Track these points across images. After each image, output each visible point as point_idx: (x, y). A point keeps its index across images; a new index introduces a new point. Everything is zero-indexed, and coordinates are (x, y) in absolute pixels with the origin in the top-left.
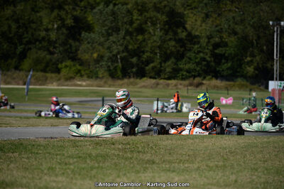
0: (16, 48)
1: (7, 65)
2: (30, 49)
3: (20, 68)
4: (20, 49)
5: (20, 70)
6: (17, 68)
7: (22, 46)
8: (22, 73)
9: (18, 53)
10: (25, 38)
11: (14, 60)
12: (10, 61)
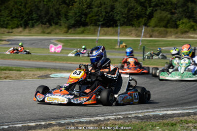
0: (146, 10)
1: (139, 22)
2: (156, 10)
3: (148, 25)
4: (149, 10)
5: (148, 26)
6: (146, 25)
7: (151, 8)
8: (149, 29)
9: (148, 13)
10: (153, 2)
11: (144, 19)
12: (141, 20)
